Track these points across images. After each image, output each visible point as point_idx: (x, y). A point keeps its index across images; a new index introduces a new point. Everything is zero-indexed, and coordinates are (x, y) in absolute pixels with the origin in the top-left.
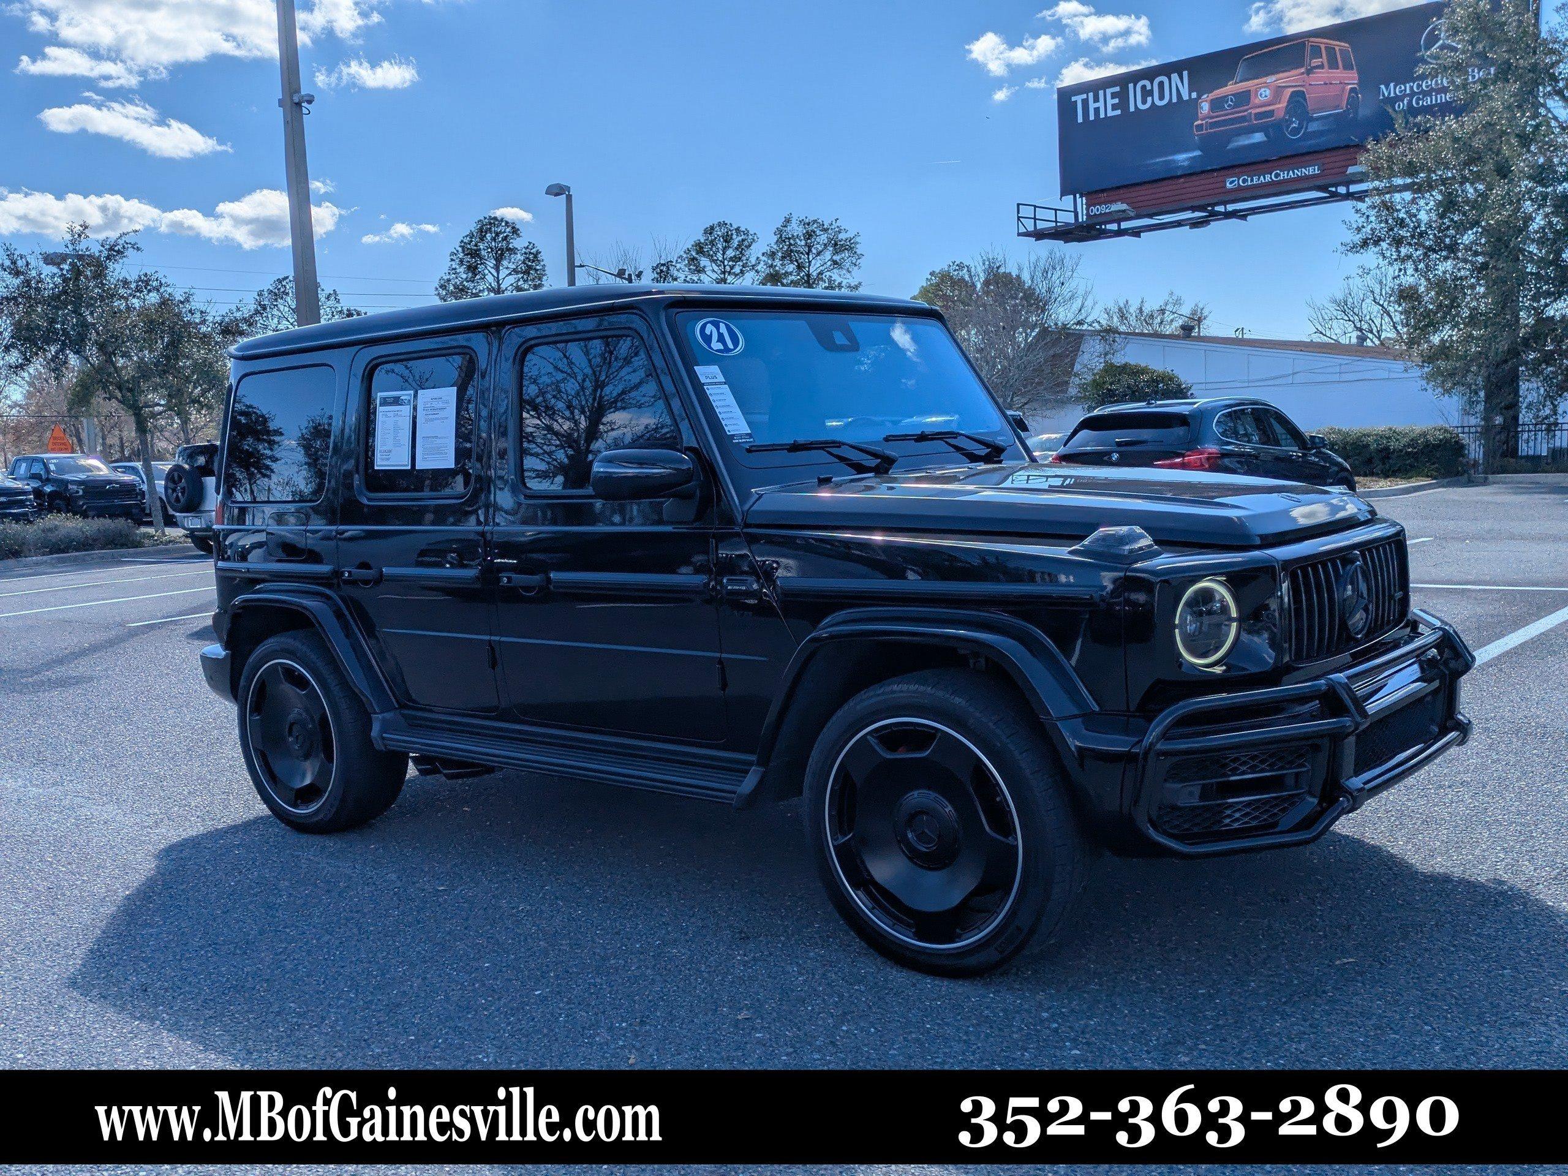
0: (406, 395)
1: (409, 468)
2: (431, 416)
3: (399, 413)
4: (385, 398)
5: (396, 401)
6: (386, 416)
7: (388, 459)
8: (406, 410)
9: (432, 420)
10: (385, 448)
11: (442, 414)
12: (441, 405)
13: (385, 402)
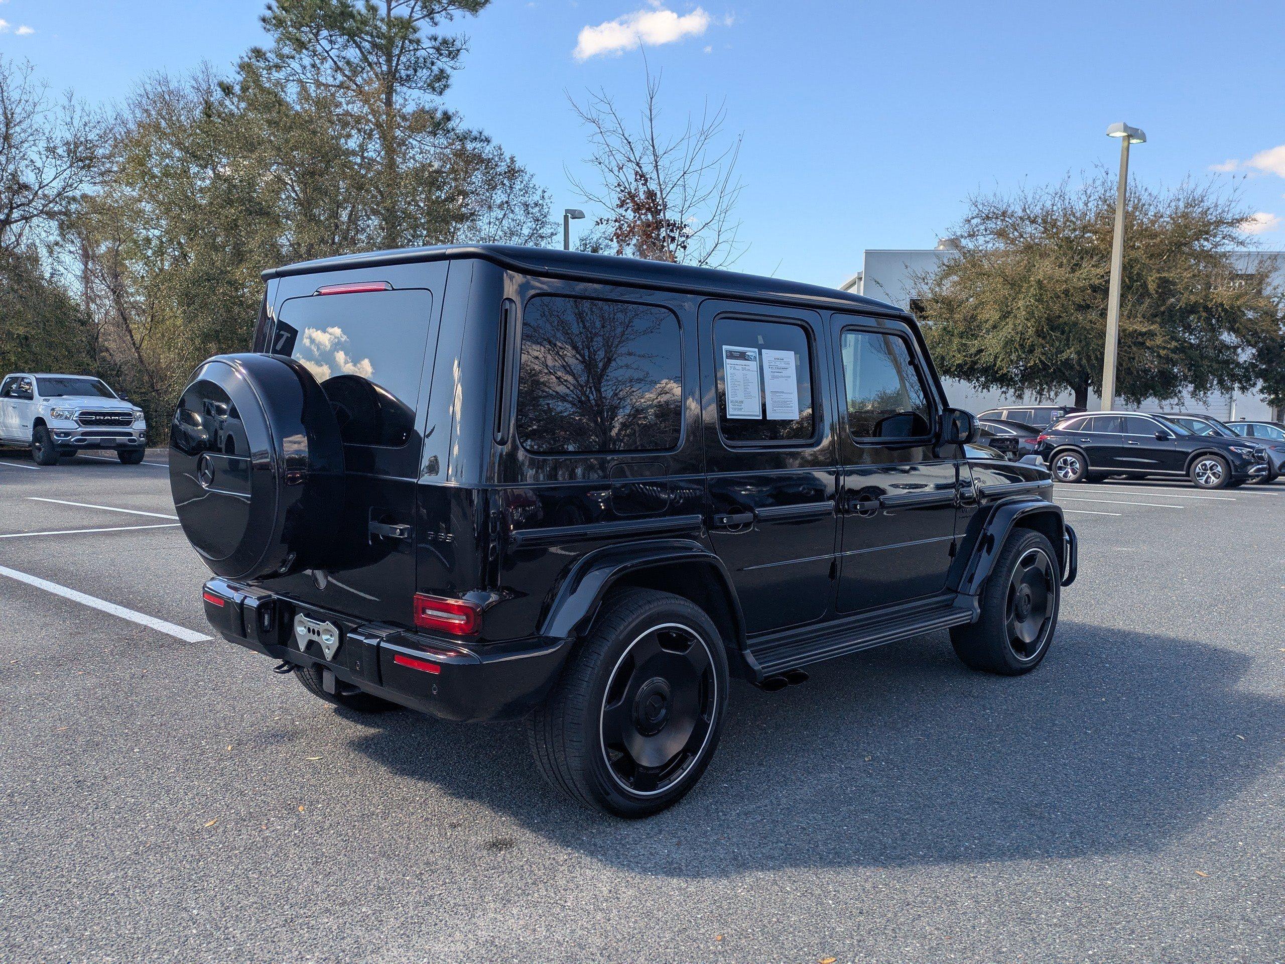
0: (751, 351)
1: (761, 418)
2: (776, 374)
3: (747, 367)
4: (731, 352)
5: (743, 356)
6: (735, 368)
7: (741, 409)
8: (753, 365)
9: (777, 377)
10: (736, 399)
11: (785, 373)
12: (783, 365)
13: (731, 355)
